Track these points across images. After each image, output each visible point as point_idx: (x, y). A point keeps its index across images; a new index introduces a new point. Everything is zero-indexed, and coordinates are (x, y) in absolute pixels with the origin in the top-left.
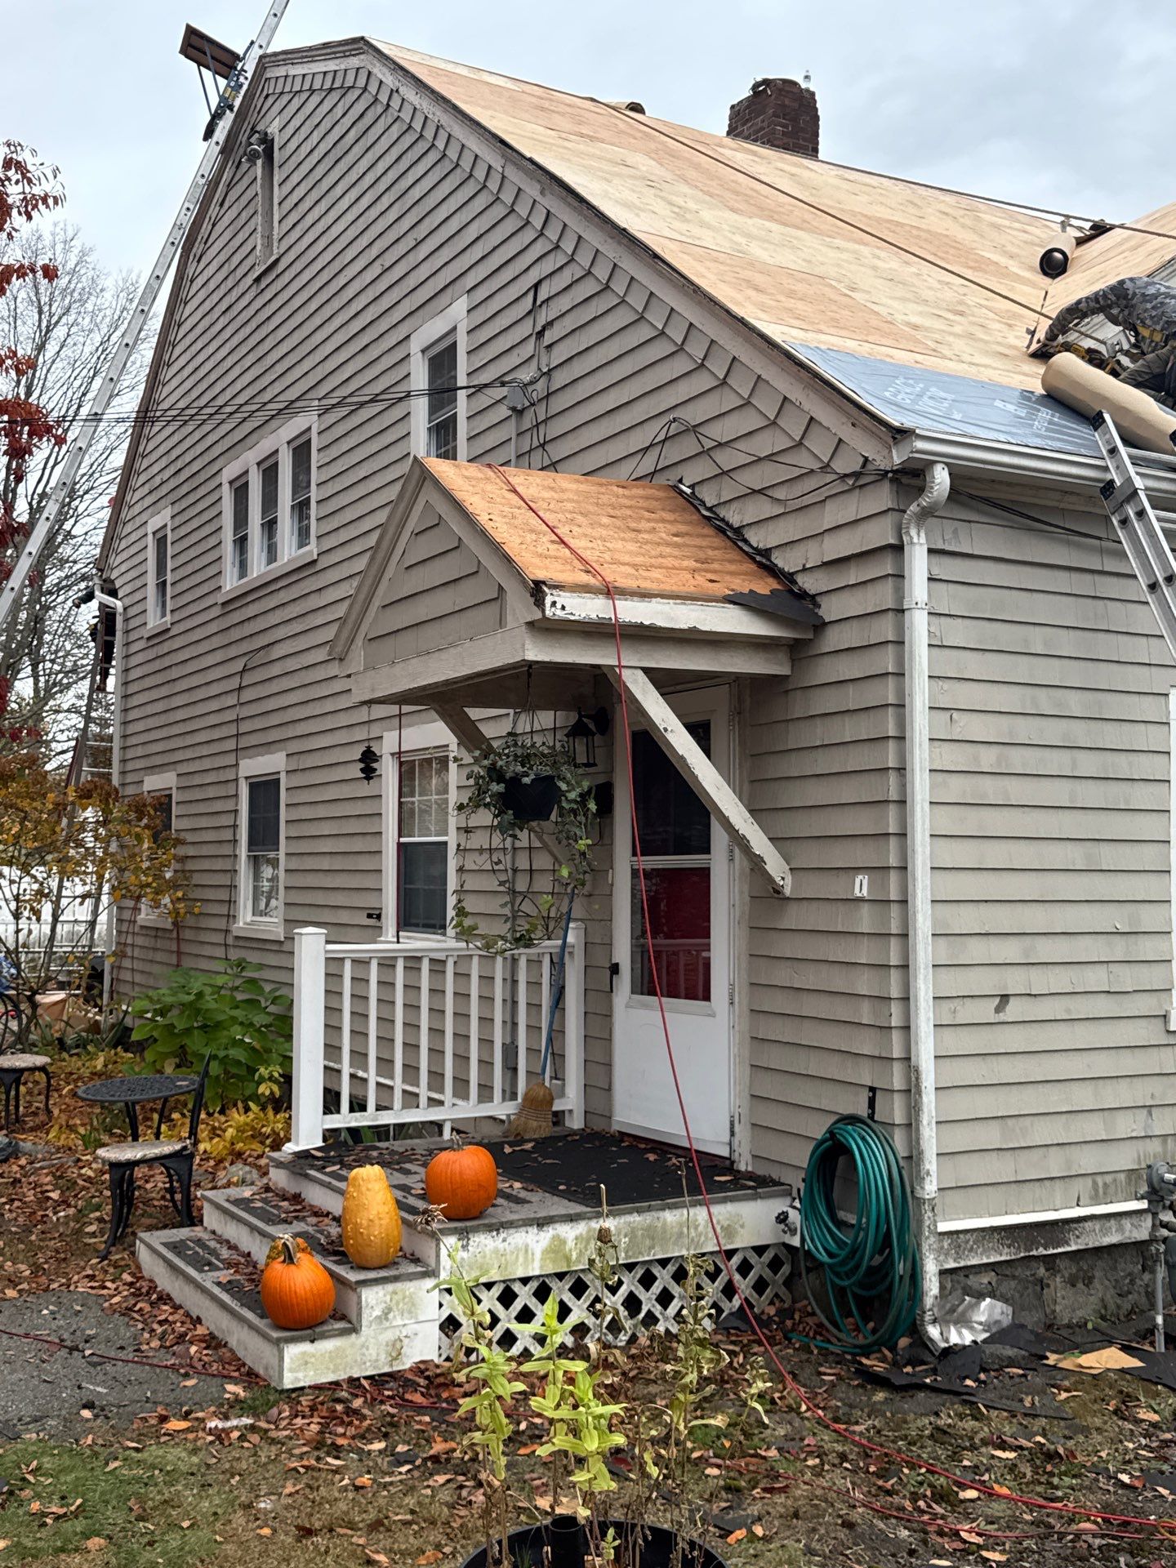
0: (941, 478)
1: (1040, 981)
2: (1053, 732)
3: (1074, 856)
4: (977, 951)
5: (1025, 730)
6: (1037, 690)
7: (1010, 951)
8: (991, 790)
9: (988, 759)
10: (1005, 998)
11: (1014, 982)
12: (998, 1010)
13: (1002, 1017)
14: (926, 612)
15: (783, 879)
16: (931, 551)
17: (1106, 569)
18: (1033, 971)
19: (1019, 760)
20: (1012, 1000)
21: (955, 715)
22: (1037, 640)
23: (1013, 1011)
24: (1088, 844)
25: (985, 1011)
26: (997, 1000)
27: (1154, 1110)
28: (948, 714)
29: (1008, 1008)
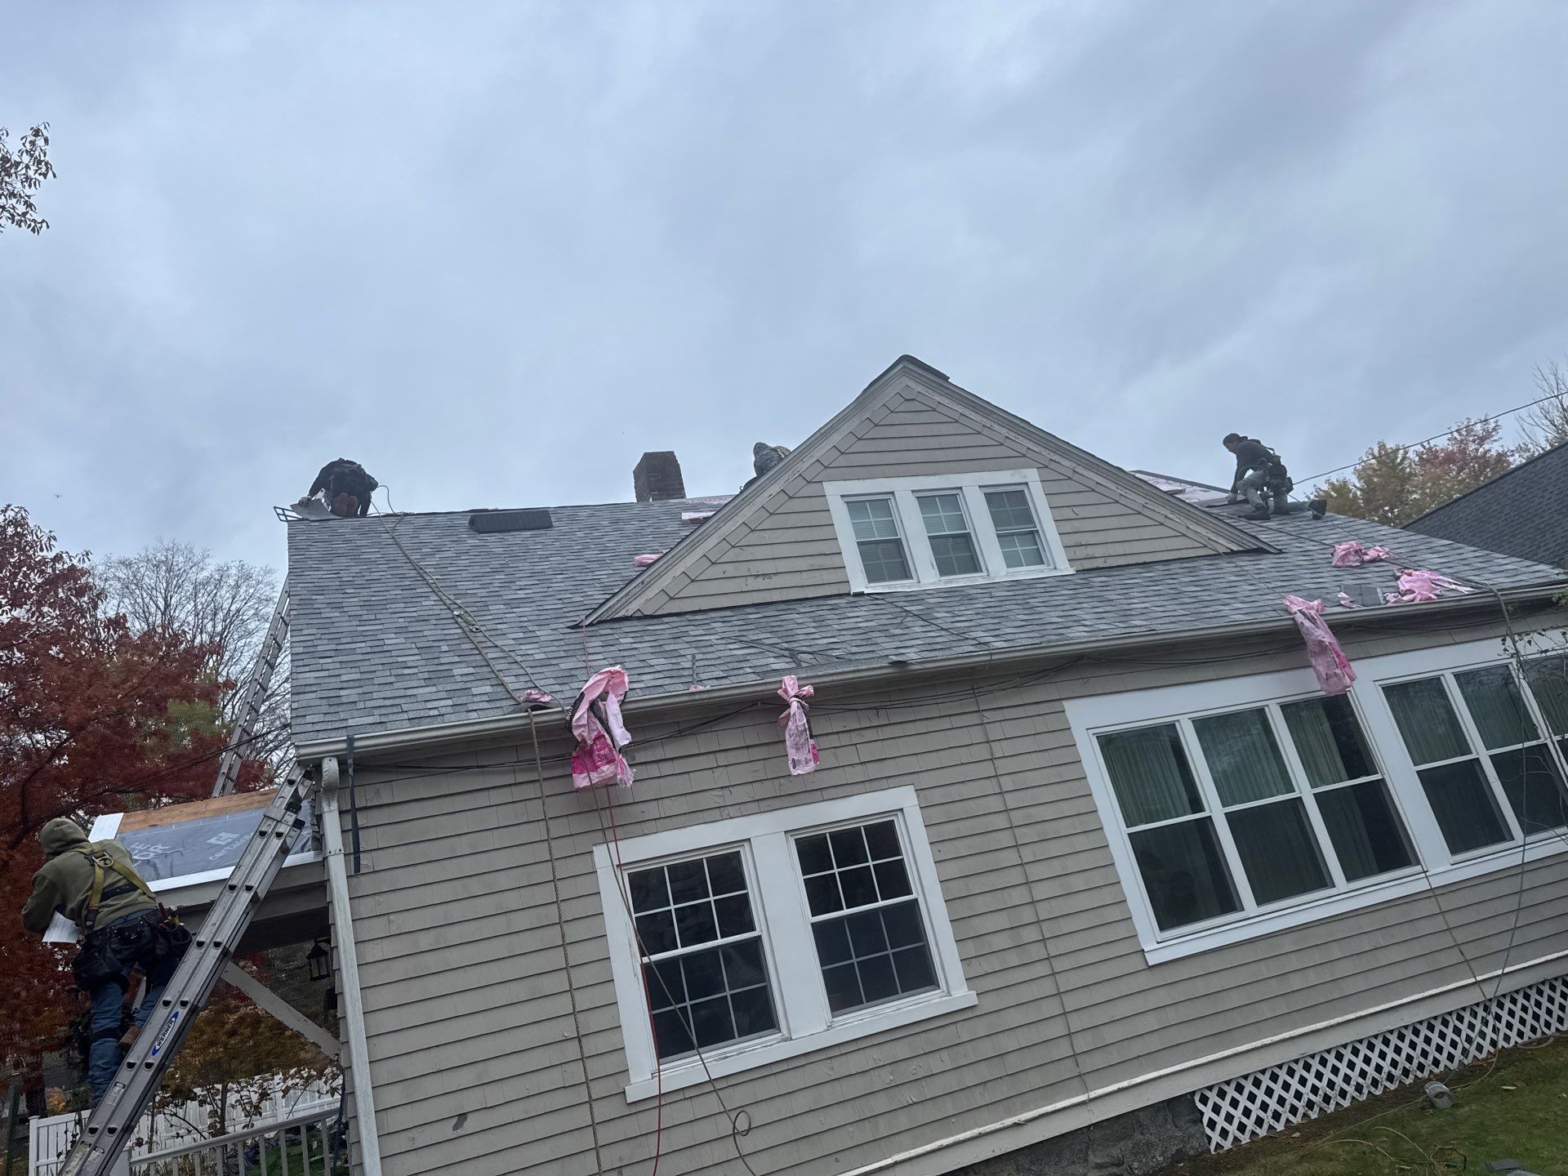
0: (330, 767)
1: (494, 1095)
2: (486, 906)
3: (520, 991)
4: (432, 1086)
5: (457, 912)
6: (468, 880)
7: (466, 1077)
8: (432, 962)
9: (425, 941)
10: (463, 1117)
11: (469, 1102)
12: (455, 1128)
13: (460, 1132)
14: (342, 856)
15: (337, 1055)
16: (341, 813)
17: (518, 781)
18: (488, 1088)
19: (454, 935)
20: (470, 1116)
21: (392, 917)
22: (463, 845)
23: (471, 1125)
24: (531, 979)
25: (446, 1130)
26: (456, 1119)
27: (623, 1170)
28: (386, 917)
29: (466, 1124)
